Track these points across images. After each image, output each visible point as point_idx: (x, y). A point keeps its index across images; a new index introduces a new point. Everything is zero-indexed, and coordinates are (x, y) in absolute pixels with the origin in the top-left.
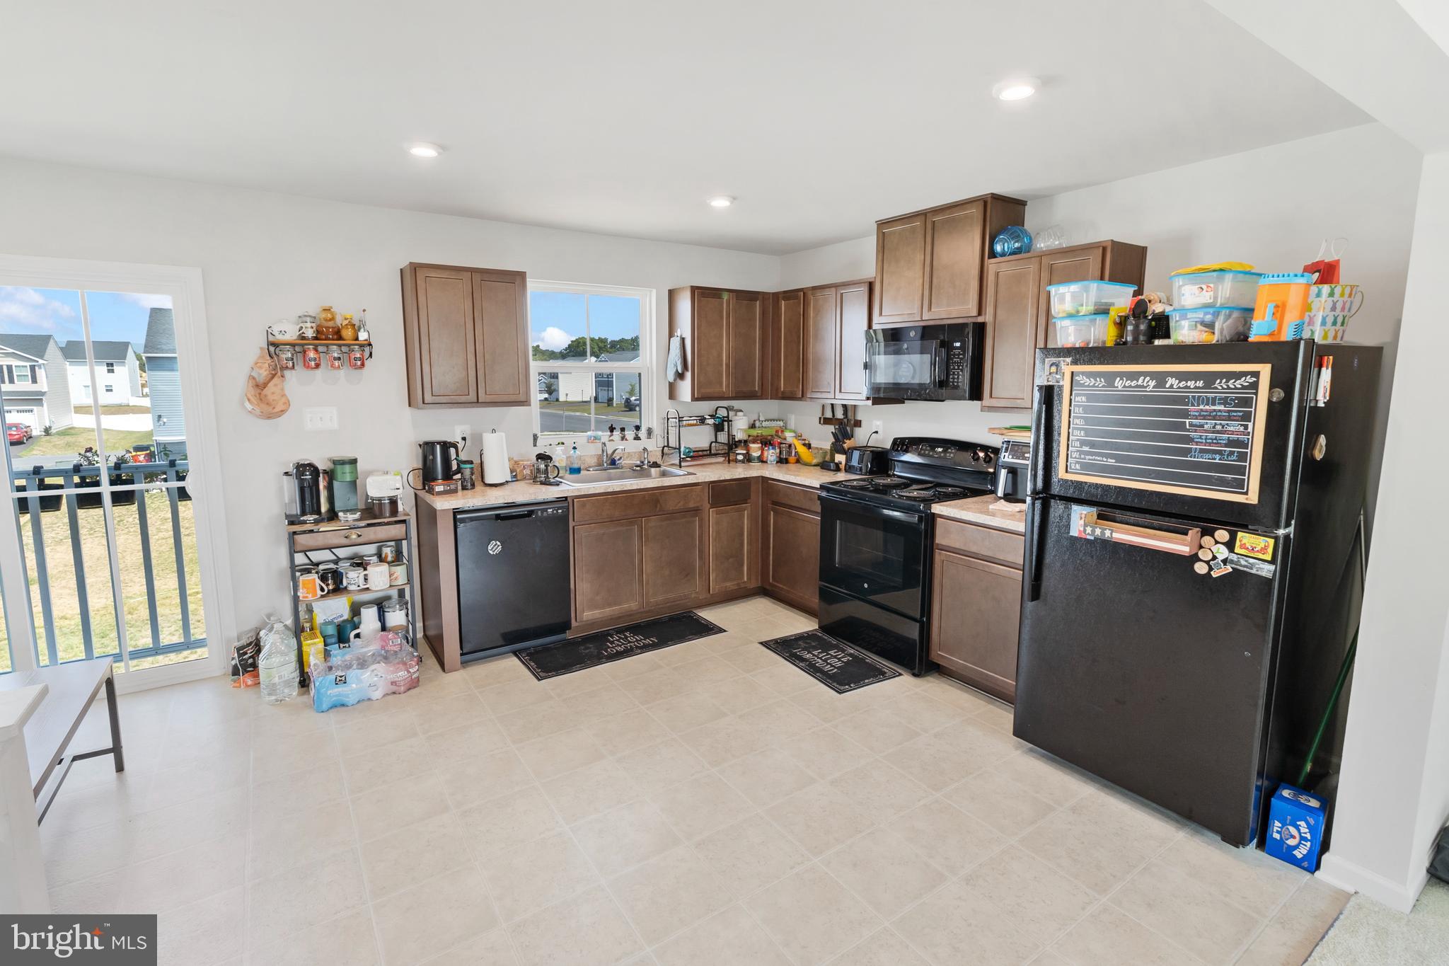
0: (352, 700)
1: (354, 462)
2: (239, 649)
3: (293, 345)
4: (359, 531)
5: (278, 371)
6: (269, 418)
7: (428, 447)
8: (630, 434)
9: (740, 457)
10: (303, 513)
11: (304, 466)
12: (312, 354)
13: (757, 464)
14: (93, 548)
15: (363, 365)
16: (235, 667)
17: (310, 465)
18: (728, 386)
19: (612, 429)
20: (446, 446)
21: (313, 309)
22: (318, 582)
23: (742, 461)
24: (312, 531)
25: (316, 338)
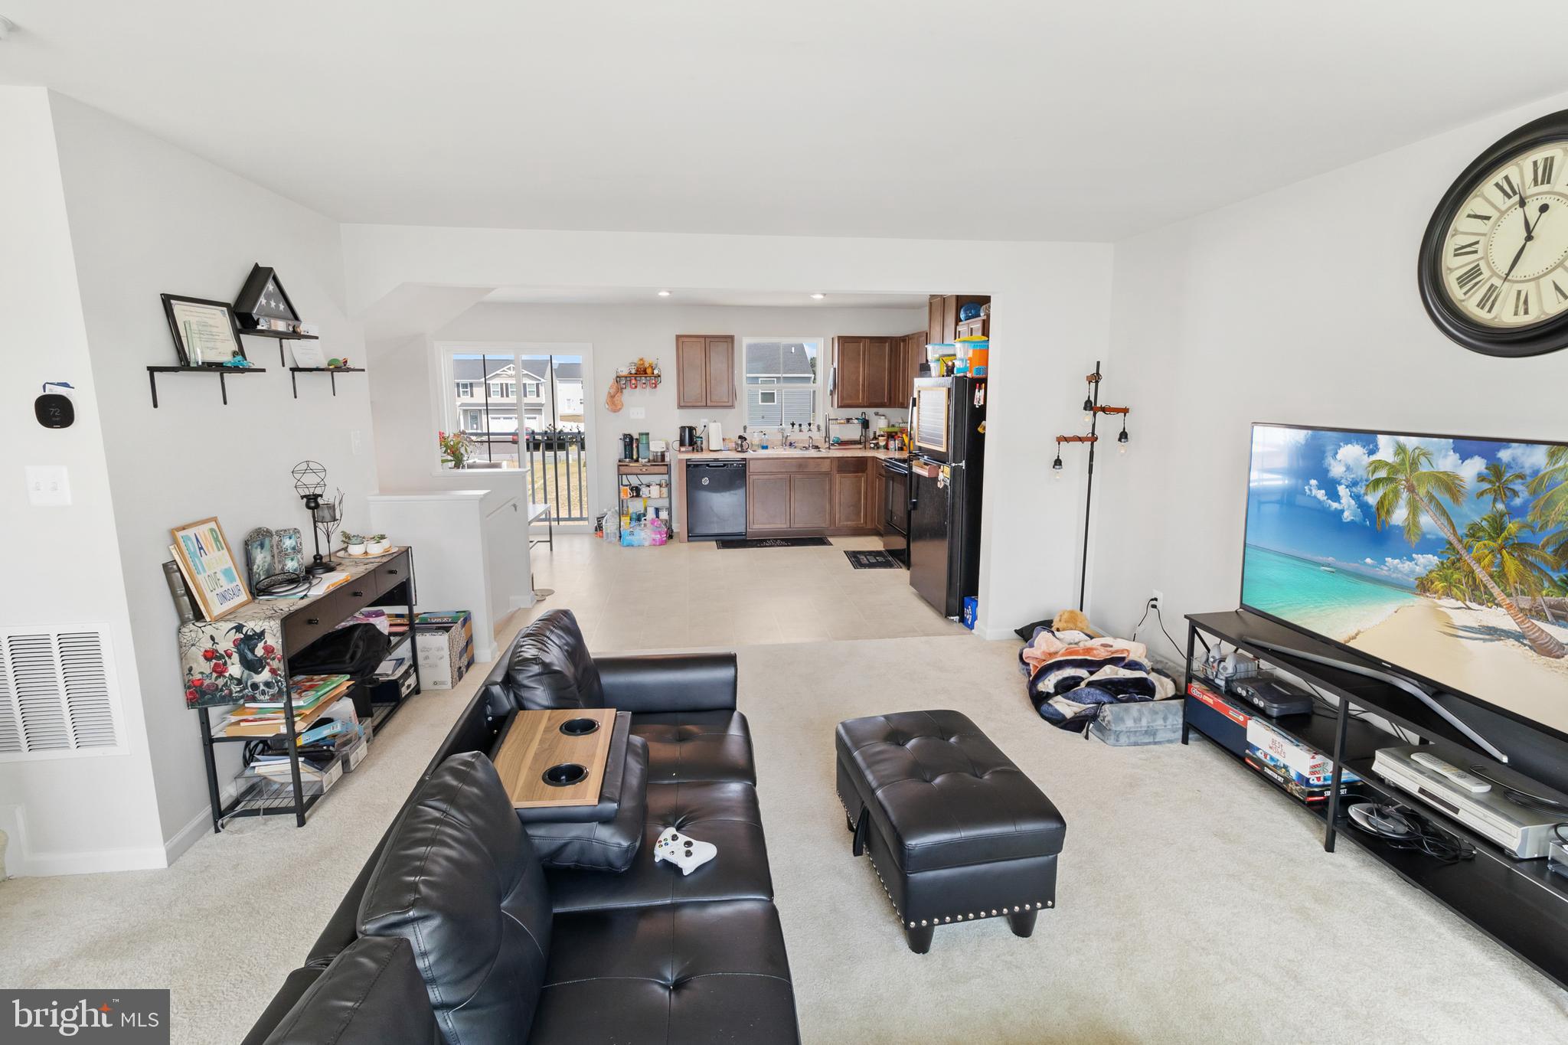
0: (636, 543)
1: (647, 434)
2: (598, 518)
3: (626, 377)
4: (646, 468)
5: (620, 390)
6: (615, 412)
7: (683, 429)
8: (805, 427)
9: (872, 445)
10: (626, 458)
11: (627, 435)
12: (633, 382)
13: (882, 450)
14: (550, 467)
15: (656, 386)
16: (596, 527)
17: (629, 435)
18: (863, 398)
19: (793, 424)
20: (691, 429)
21: (636, 360)
22: (629, 491)
23: (873, 448)
24: (627, 465)
25: (636, 374)
